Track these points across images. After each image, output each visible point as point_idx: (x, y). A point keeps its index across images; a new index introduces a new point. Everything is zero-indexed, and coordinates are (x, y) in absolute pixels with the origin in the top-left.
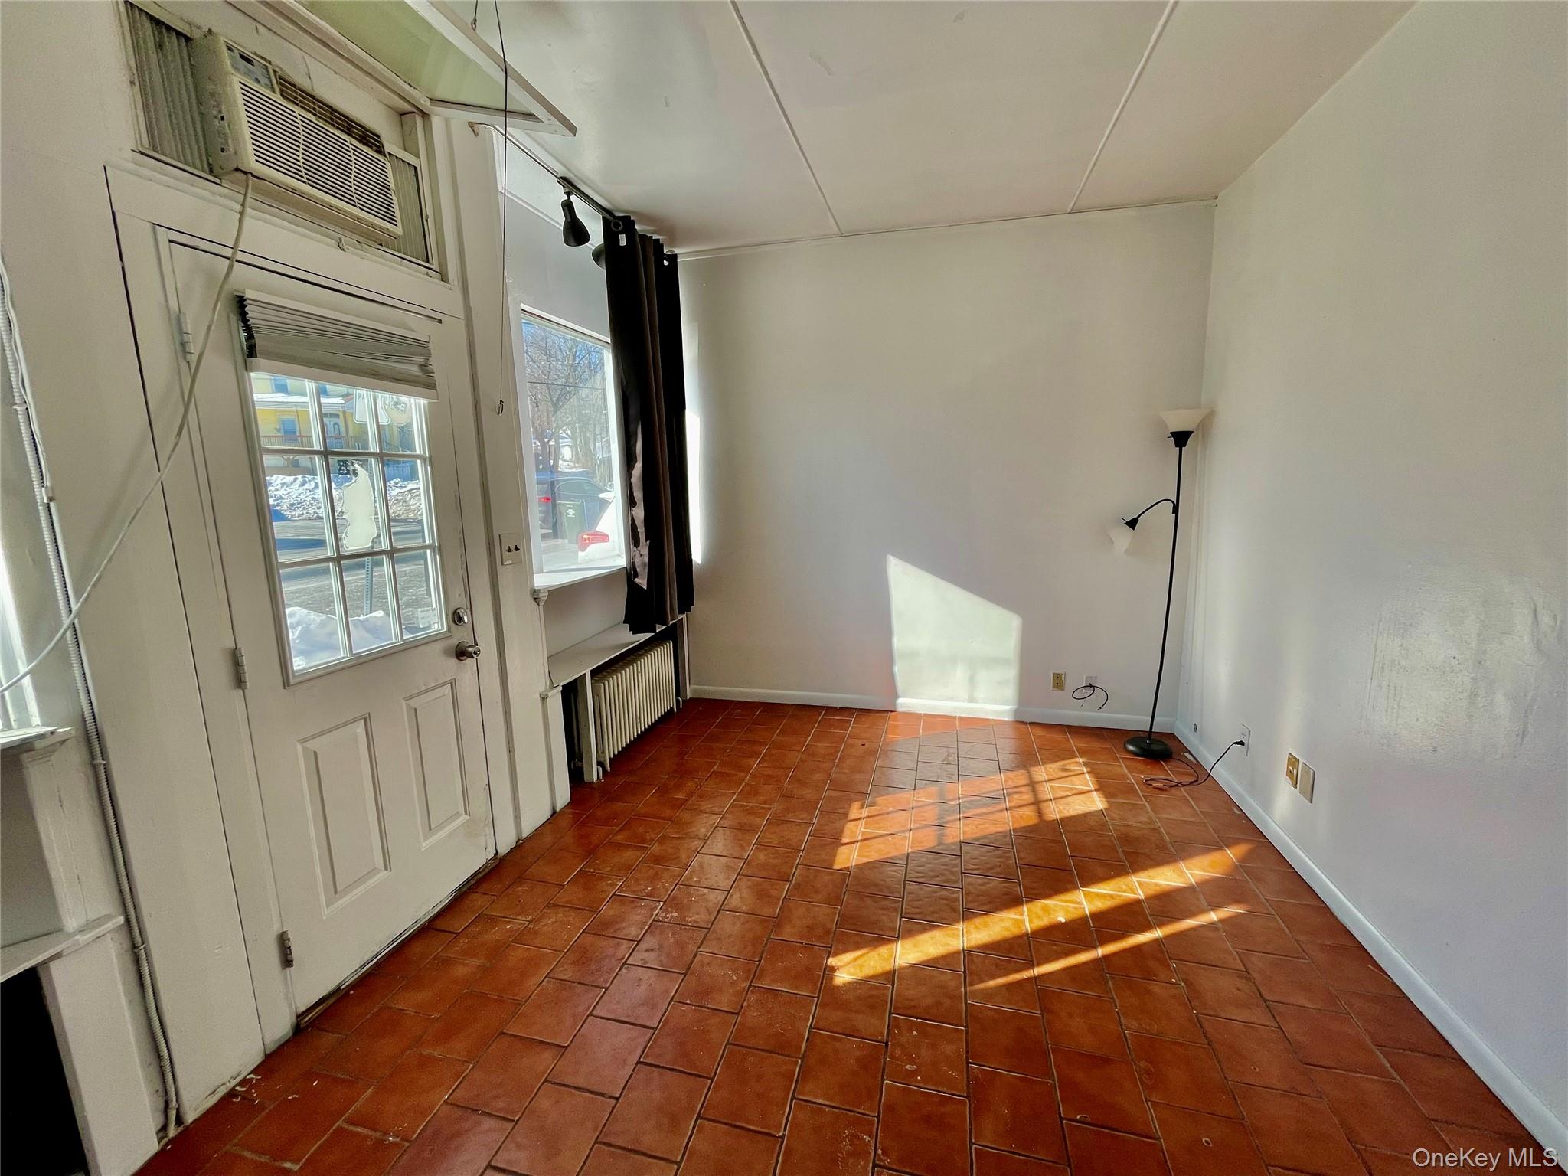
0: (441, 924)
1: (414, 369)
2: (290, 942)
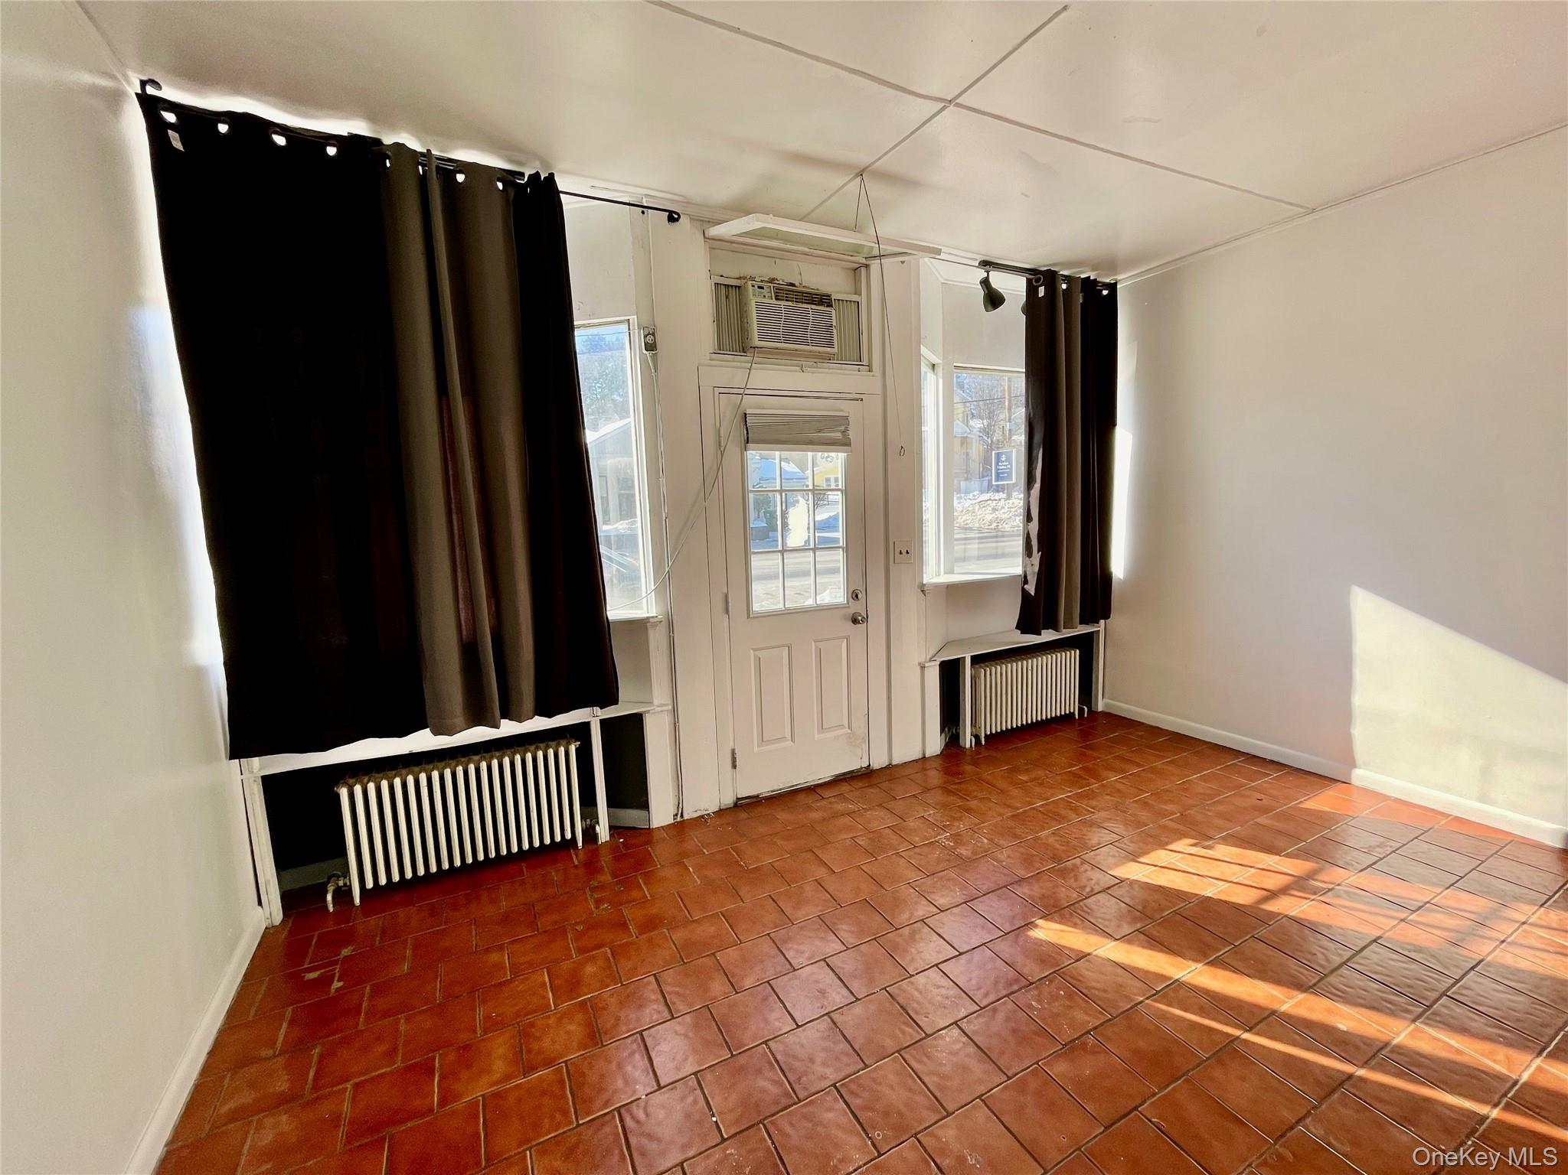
0: (819, 790)
1: (838, 435)
2: (737, 756)
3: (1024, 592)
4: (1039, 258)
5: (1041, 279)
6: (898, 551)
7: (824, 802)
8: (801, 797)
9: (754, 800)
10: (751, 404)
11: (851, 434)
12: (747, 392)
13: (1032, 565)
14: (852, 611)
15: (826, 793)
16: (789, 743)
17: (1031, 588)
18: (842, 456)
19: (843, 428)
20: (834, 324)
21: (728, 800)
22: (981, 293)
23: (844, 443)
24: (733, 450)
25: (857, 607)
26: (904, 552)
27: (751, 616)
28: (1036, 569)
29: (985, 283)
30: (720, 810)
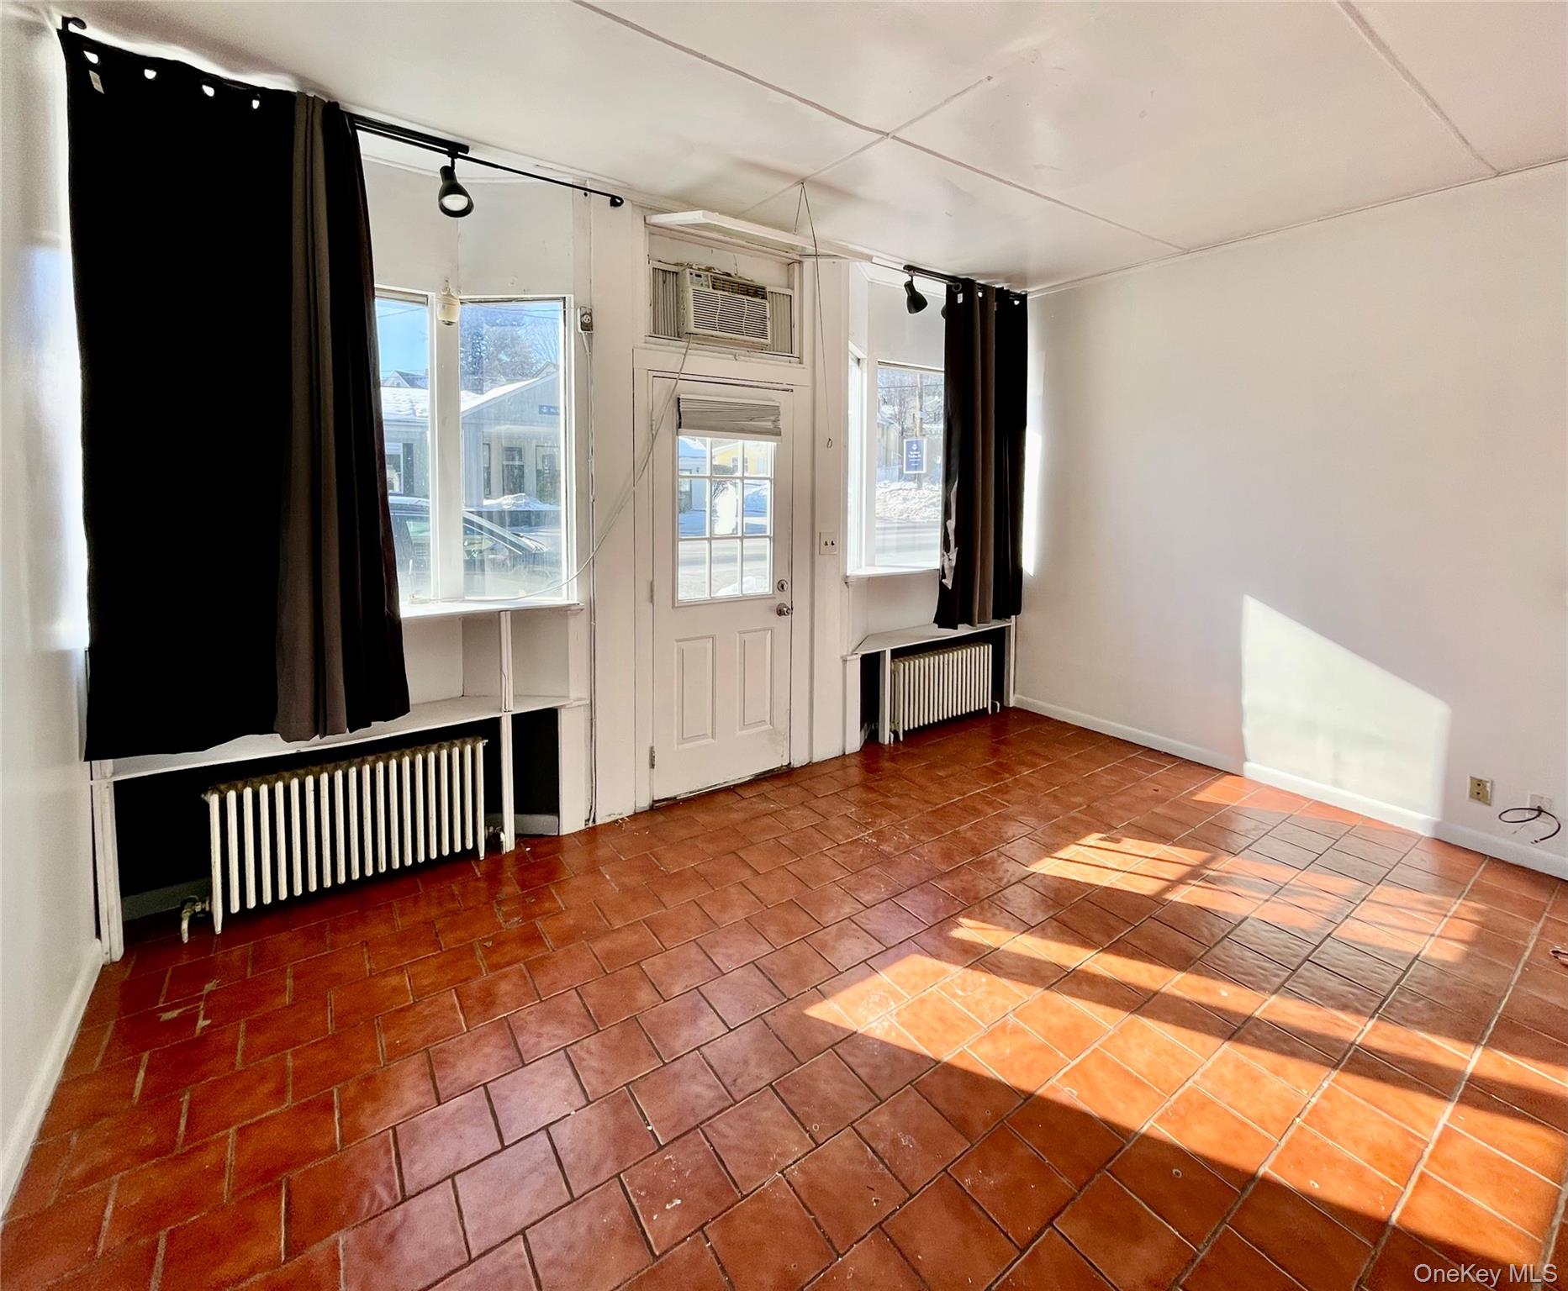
0: (740, 791)
1: (769, 425)
2: (656, 755)
3: (942, 586)
4: (958, 266)
5: (959, 285)
6: (823, 543)
7: (744, 803)
8: (722, 797)
9: (671, 802)
10: (686, 390)
11: (781, 424)
12: (682, 376)
13: (950, 560)
14: (777, 602)
15: (747, 794)
16: (711, 740)
17: (948, 582)
18: (773, 444)
19: (773, 418)
20: (768, 316)
21: (644, 803)
22: (905, 295)
23: (775, 432)
24: (665, 434)
25: (782, 598)
26: (829, 543)
27: (676, 605)
28: (954, 563)
29: (909, 286)
30: (636, 814)
